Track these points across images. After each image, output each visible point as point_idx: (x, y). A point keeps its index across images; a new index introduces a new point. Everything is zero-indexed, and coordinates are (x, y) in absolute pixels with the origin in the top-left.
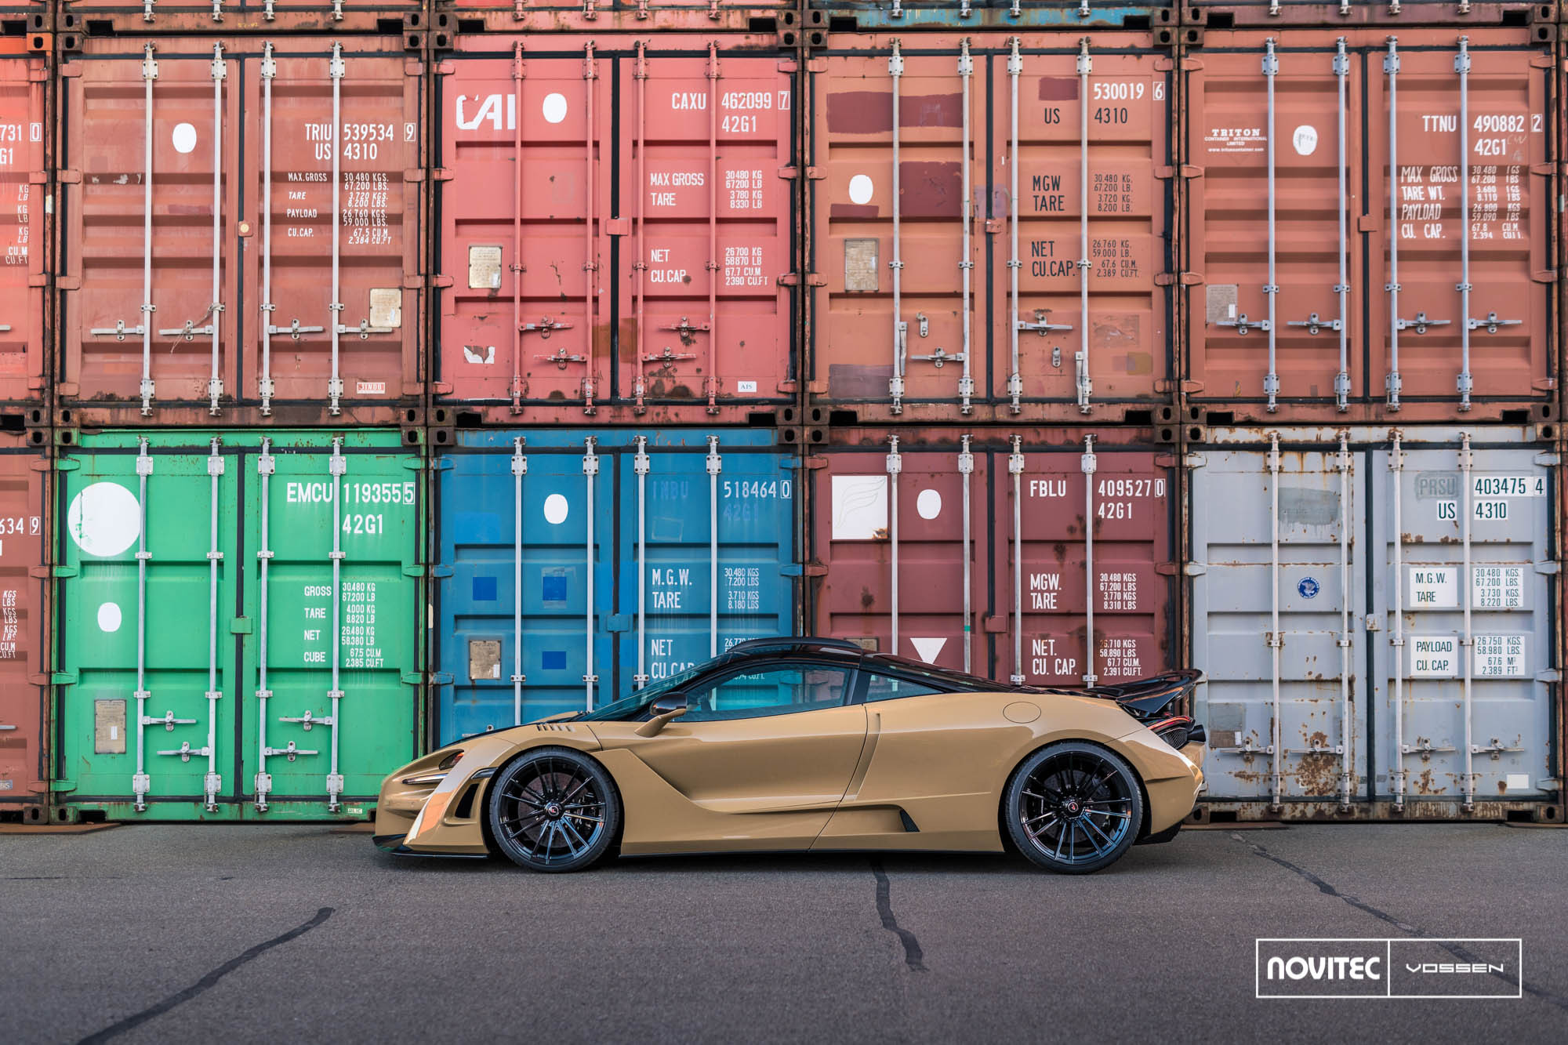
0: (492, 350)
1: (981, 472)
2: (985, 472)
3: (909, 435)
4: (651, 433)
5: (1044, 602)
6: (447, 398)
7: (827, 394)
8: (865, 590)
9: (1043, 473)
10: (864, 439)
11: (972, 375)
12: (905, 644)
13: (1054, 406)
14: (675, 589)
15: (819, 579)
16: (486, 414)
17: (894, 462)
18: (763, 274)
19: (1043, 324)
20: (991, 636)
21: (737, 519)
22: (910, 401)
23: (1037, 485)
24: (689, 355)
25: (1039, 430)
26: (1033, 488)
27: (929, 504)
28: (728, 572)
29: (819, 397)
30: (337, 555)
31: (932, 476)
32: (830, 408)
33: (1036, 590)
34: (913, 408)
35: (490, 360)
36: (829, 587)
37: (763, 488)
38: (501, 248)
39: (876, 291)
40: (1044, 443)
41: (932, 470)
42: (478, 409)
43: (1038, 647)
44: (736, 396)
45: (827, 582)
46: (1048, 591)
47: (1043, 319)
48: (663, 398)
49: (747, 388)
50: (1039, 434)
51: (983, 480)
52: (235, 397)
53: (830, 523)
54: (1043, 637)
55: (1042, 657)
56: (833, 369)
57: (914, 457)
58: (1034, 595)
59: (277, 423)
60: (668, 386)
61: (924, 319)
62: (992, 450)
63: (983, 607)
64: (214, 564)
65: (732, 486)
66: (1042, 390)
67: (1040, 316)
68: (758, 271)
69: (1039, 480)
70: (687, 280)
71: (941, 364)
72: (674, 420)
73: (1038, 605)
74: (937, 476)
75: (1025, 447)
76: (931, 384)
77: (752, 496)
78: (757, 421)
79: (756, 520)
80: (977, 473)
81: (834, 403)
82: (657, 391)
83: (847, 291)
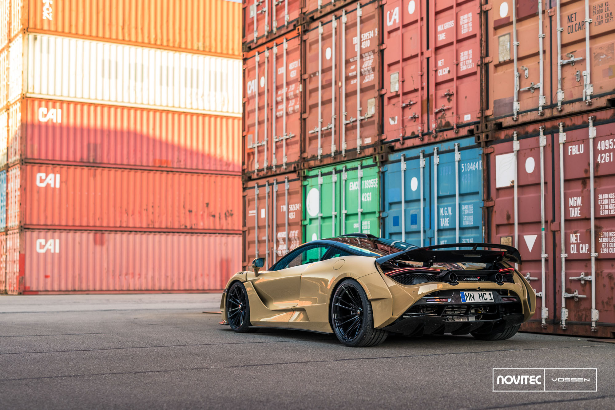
0: (396, 118)
1: (549, 145)
2: (551, 145)
3: (521, 130)
4: (439, 145)
5: (575, 213)
6: (386, 141)
7: (493, 116)
8: (508, 212)
9: (574, 141)
10: (506, 135)
11: (544, 94)
12: (521, 239)
13: (577, 103)
14: (447, 216)
15: (491, 208)
16: (395, 145)
17: (516, 145)
18: (472, 62)
19: (572, 59)
20: (554, 233)
21: (466, 182)
22: (521, 113)
23: (571, 148)
24: (450, 107)
25: (572, 118)
26: (570, 150)
27: (530, 165)
28: (463, 207)
29: (491, 117)
30: (359, 210)
31: (531, 150)
32: (494, 122)
33: (572, 207)
34: (522, 116)
35: (396, 122)
36: (495, 212)
37: (474, 166)
38: (398, 73)
39: (510, 59)
40: (574, 125)
41: (530, 147)
42: (393, 144)
43: (573, 238)
44: (465, 123)
45: (495, 209)
46: (577, 207)
47: (572, 56)
48: (442, 129)
49: (467, 118)
50: (571, 120)
51: (549, 149)
52: (338, 150)
53: (495, 179)
54: (575, 232)
55: (574, 244)
56: (495, 102)
57: (525, 141)
58: (571, 209)
59: (348, 159)
60: (444, 123)
61: (526, 69)
62: (552, 132)
63: (550, 218)
64: (334, 217)
65: (464, 166)
66: (572, 95)
67: (570, 55)
68: (471, 61)
69: (572, 145)
70: (449, 72)
71: (533, 91)
72: (446, 138)
73: (573, 215)
74: (533, 150)
75: (566, 128)
76: (528, 102)
77: (471, 169)
78: (471, 133)
79: (472, 181)
80: (548, 146)
81: (495, 119)
82: (440, 126)
83: (500, 62)
